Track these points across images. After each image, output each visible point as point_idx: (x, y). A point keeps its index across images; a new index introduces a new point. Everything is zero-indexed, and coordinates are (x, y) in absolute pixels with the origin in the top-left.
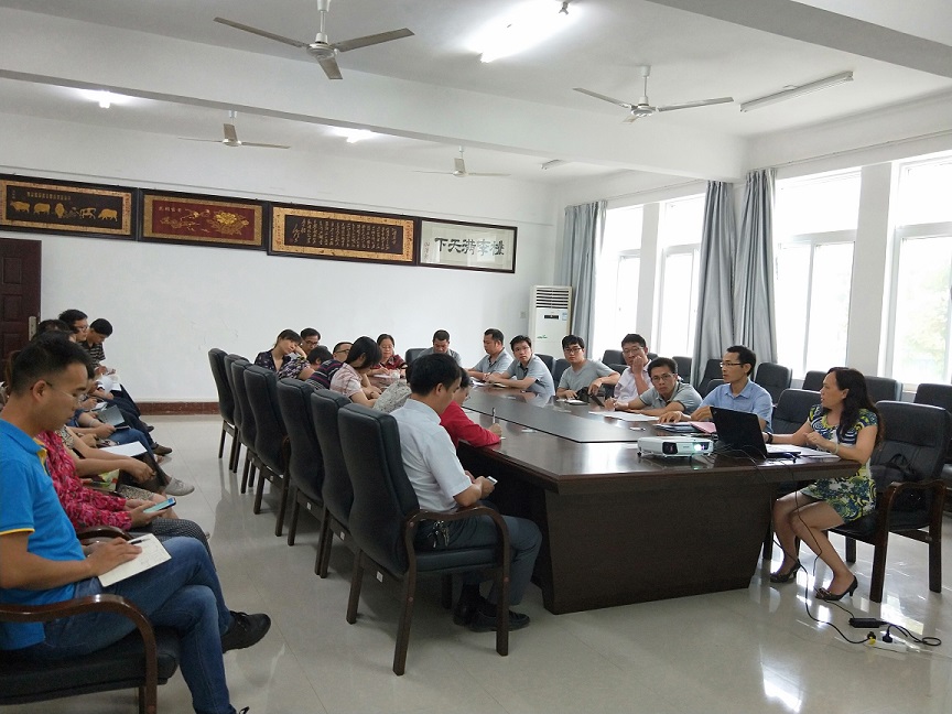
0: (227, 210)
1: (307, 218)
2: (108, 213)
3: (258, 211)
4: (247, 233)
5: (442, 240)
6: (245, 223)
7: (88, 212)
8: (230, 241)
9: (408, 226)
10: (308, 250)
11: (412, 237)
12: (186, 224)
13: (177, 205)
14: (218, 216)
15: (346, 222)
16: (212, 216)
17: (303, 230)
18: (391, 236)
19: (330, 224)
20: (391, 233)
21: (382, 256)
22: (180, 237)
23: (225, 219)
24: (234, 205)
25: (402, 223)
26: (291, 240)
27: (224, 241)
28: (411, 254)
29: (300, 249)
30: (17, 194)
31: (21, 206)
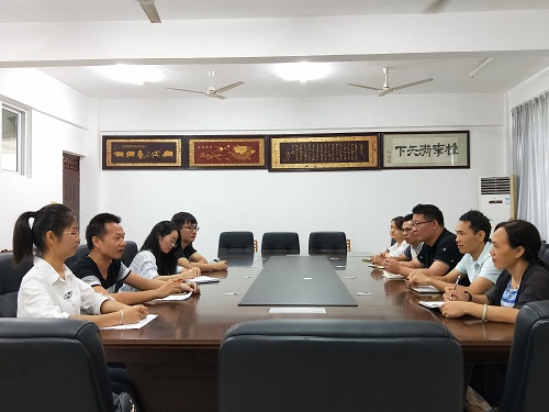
0: (241, 144)
1: (295, 144)
2: (168, 154)
3: (262, 142)
4: (255, 158)
5: (401, 148)
7: (156, 154)
8: (244, 165)
9: (372, 141)
10: (297, 166)
11: (376, 148)
12: (215, 156)
13: (209, 144)
14: (236, 148)
16: (231, 149)
17: (293, 152)
18: (359, 149)
19: (312, 146)
20: (359, 146)
21: (353, 165)
22: (211, 165)
23: (240, 150)
24: (246, 140)
25: (368, 138)
26: (285, 160)
27: (239, 165)
28: (376, 161)
29: (291, 166)
30: (116, 147)
31: (119, 154)
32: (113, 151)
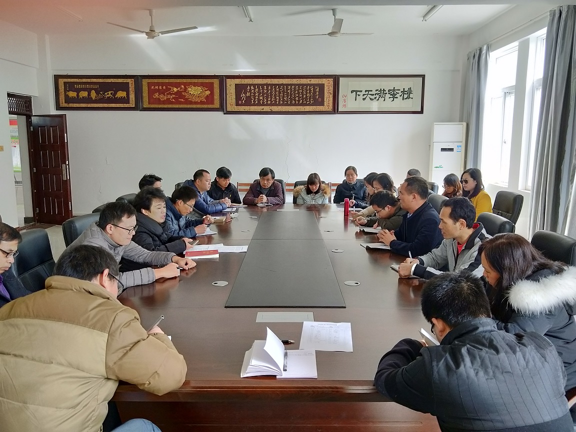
0: (195, 85)
2: (121, 94)
3: (216, 82)
4: (210, 99)
5: (357, 91)
6: (208, 93)
7: (109, 94)
8: (199, 106)
9: (328, 84)
11: (331, 91)
12: (169, 97)
13: (163, 84)
14: (190, 89)
15: (279, 85)
16: (186, 89)
19: (267, 88)
20: (315, 90)
21: (308, 108)
22: (166, 106)
23: (195, 91)
24: (200, 81)
25: (324, 81)
26: (240, 102)
27: (194, 106)
28: (331, 105)
30: (69, 87)
31: (72, 94)
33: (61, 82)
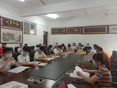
1: (88, 28)
3: (80, 28)
7: (60, 31)
10: (88, 33)
11: (107, 29)
12: (71, 31)
13: (70, 29)
14: (75, 30)
15: (94, 28)
17: (87, 30)
18: (103, 29)
19: (91, 29)
20: (103, 28)
21: (101, 33)
22: (70, 33)
24: (77, 28)
25: (105, 27)
26: (85, 32)
27: (76, 33)
28: (107, 32)
29: (87, 33)
30: (54, 30)
32: (53, 31)
33: (53, 29)
